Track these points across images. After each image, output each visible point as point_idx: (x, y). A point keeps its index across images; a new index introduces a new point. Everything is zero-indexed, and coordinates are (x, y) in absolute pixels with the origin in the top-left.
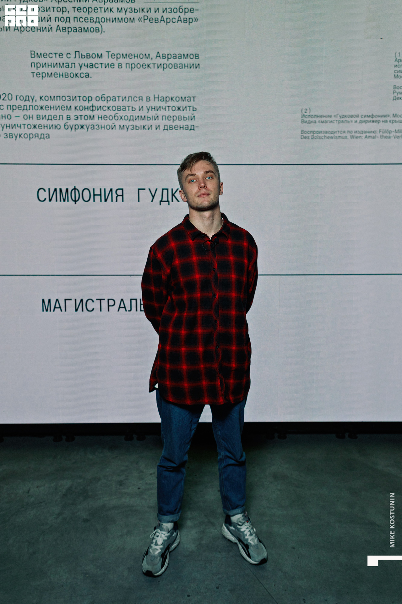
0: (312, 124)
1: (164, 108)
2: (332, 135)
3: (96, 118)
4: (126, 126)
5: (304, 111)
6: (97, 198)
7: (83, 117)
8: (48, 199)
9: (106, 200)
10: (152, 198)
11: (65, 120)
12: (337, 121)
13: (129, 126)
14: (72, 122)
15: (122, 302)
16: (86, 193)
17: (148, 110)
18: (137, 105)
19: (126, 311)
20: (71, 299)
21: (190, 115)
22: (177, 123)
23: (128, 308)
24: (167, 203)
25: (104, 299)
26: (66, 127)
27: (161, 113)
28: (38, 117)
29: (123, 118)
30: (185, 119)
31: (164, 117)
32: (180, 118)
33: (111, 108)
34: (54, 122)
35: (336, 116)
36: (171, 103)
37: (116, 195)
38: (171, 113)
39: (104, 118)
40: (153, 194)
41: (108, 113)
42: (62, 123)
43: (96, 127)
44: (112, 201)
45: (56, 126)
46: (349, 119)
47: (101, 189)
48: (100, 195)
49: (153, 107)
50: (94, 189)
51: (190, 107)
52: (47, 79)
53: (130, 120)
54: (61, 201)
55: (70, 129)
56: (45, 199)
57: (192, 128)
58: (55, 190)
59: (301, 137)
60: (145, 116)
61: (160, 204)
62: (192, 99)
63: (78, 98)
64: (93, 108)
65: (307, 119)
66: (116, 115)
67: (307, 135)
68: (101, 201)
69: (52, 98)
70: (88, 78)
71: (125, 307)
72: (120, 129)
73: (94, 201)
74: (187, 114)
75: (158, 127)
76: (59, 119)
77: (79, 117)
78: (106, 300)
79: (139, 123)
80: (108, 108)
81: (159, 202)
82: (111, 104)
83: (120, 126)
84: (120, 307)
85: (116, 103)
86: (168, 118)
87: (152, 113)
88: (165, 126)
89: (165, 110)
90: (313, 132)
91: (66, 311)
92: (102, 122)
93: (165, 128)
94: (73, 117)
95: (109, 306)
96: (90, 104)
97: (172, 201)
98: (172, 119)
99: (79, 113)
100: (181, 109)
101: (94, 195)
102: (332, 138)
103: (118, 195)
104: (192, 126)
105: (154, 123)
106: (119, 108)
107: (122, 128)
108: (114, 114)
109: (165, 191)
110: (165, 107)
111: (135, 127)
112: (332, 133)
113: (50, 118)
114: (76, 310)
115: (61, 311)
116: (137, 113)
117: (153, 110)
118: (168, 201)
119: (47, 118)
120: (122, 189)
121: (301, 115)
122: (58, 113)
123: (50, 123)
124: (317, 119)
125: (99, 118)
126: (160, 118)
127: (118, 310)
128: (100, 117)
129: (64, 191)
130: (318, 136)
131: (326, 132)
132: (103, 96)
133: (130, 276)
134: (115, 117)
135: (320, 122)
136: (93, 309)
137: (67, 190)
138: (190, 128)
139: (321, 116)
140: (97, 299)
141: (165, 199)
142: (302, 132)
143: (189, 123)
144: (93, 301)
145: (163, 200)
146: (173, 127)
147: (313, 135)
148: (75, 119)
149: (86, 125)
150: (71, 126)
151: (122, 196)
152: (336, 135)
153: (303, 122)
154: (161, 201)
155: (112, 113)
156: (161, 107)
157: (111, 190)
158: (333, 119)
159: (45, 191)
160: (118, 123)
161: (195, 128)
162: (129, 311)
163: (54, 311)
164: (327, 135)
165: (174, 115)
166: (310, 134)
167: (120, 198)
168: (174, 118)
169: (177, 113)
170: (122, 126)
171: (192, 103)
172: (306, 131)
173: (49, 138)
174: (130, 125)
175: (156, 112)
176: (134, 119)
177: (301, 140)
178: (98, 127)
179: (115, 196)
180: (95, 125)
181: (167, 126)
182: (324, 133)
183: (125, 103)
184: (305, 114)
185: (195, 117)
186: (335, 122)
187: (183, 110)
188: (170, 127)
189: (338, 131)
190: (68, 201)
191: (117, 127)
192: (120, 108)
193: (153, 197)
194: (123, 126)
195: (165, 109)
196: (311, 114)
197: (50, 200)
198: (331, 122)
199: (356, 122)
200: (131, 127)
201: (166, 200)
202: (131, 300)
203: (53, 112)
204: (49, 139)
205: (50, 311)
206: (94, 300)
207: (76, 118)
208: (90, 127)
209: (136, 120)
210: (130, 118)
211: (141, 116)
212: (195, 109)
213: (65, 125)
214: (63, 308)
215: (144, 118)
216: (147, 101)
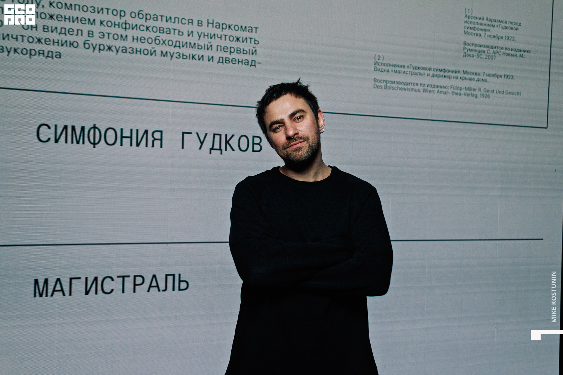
0: (385, 73)
1: (219, 36)
2: (405, 87)
3: (130, 38)
4: (170, 52)
5: (377, 58)
6: (126, 141)
7: (111, 36)
8: (53, 139)
9: (138, 145)
10: (200, 144)
11: (85, 37)
12: (410, 72)
13: (174, 53)
14: (95, 40)
15: (154, 279)
16: (111, 135)
17: (200, 37)
18: (185, 28)
19: (159, 290)
20: (79, 278)
21: (251, 48)
22: (235, 55)
23: (162, 286)
24: (220, 151)
25: (129, 276)
26: (87, 46)
27: (215, 42)
28: (46, 29)
29: (166, 42)
30: (245, 52)
31: (219, 48)
32: (238, 51)
33: (150, 29)
34: (69, 38)
35: (409, 67)
36: (228, 32)
37: (153, 139)
38: (229, 44)
39: (142, 40)
40: (202, 139)
41: (146, 34)
42: (80, 40)
43: (129, 50)
44: (147, 146)
45: (72, 43)
46: (422, 72)
47: (131, 130)
48: (131, 137)
49: (206, 34)
50: (122, 130)
51: (251, 38)
53: (175, 46)
54: (72, 142)
55: (91, 48)
56: (49, 139)
57: (253, 64)
58: (66, 127)
59: (374, 86)
60: (195, 44)
61: (210, 153)
62: (254, 30)
63: (105, 11)
64: (126, 26)
65: (381, 67)
66: (157, 38)
67: (380, 84)
68: (131, 145)
69: (67, 6)
71: (157, 286)
72: (161, 56)
73: (121, 145)
74: (247, 46)
75: (211, 59)
76: (77, 35)
77: (106, 35)
78: (132, 278)
79: (187, 51)
80: (147, 28)
81: (209, 150)
82: (151, 23)
83: (162, 52)
84: (150, 286)
85: (159, 24)
86: (224, 49)
87: (204, 41)
88: (220, 58)
89: (221, 39)
90: (386, 82)
91: (70, 294)
92: (138, 45)
93: (219, 60)
94: (96, 34)
95: (135, 285)
96: (123, 20)
97: (226, 150)
98: (229, 50)
99: (105, 30)
100: (241, 39)
101: (122, 137)
102: (405, 89)
103: (155, 139)
104: (253, 62)
105: (207, 54)
106: (161, 30)
107: (164, 54)
108: (155, 36)
109: (217, 138)
110: (221, 35)
111: (181, 56)
112: (405, 85)
113: (63, 32)
114: (87, 293)
115: (64, 295)
116: (185, 39)
117: (206, 37)
118: (220, 149)
119: (59, 32)
120: (161, 132)
121: (374, 62)
122: (76, 26)
123: (63, 38)
124: (391, 68)
125: (133, 39)
126: (214, 47)
127: (149, 291)
128: (135, 37)
129: (78, 131)
130: (391, 86)
131: (399, 83)
132: (141, 12)
133: (166, 244)
134: (155, 40)
135: (394, 71)
136: (112, 290)
137: (83, 129)
138: (250, 64)
139: (394, 66)
140: (119, 277)
141: (217, 146)
142: (375, 80)
143: (250, 58)
144: (113, 280)
145: (214, 148)
146: (230, 61)
147: (386, 85)
148: (100, 37)
149: (115, 46)
150: (94, 45)
151: (161, 140)
152: (410, 87)
153: (376, 70)
154: (212, 149)
155: (153, 35)
156: (216, 35)
157: (146, 132)
158: (406, 69)
159: (49, 128)
160: (159, 49)
161: (257, 65)
162: (163, 291)
163: (52, 295)
164: (401, 86)
165: (232, 46)
166: (383, 83)
167: (157, 143)
168: (231, 50)
169: (236, 45)
170: (164, 53)
171: (253, 35)
172: (379, 80)
173: (60, 57)
174: (176, 52)
175: (210, 40)
176: (181, 46)
177: (374, 89)
178: (132, 50)
179: (150, 139)
180: (128, 47)
181: (222, 58)
182: (397, 83)
183: (171, 25)
184: (379, 61)
185: (257, 51)
186: (408, 73)
187: (243, 42)
188: (226, 60)
189: (411, 83)
190: (83, 143)
191: (158, 53)
192: (163, 30)
193: (202, 143)
194: (167, 52)
195: (221, 37)
196: (384, 62)
197: (57, 141)
198: (404, 72)
199: (428, 75)
200: (175, 55)
201: (218, 148)
202: (167, 275)
203: (67, 25)
204: (59, 59)
205: (47, 296)
206: (115, 277)
207: (102, 35)
208: (121, 49)
209: (183, 46)
210: (176, 44)
211: (190, 43)
212: (257, 42)
213: (85, 44)
214: (66, 289)
215: (193, 46)
216: (198, 25)
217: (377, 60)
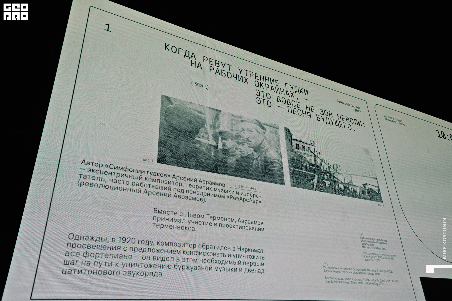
0: (330, 273)
3: (198, 261)
4: (219, 268)
5: (324, 264)
7: (188, 260)
11: (175, 262)
14: (180, 263)
17: (234, 257)
18: (226, 252)
21: (261, 262)
22: (253, 267)
26: (176, 267)
27: (243, 260)
28: (154, 258)
29: (217, 262)
30: (257, 264)
31: (245, 263)
32: (255, 264)
33: (209, 254)
34: (167, 263)
35: (341, 269)
36: (248, 253)
38: (249, 260)
39: (204, 261)
41: (206, 257)
42: (172, 263)
43: (198, 268)
45: (168, 266)
46: (348, 271)
49: (237, 255)
51: (260, 256)
52: (164, 229)
53: (222, 264)
55: (178, 269)
57: (263, 272)
59: (326, 281)
60: (232, 261)
62: (261, 251)
63: (186, 245)
64: (197, 253)
65: (327, 270)
66: (212, 259)
67: (329, 280)
69: (167, 244)
74: (259, 261)
75: (241, 270)
76: (171, 261)
77: (186, 260)
79: (228, 266)
80: (207, 254)
82: (209, 251)
85: (213, 251)
86: (247, 263)
87: (237, 260)
88: (245, 269)
90: (332, 278)
92: (203, 265)
93: (245, 271)
94: (181, 259)
96: (195, 250)
99: (185, 256)
100: (255, 257)
102: (341, 282)
105: (238, 267)
106: (214, 254)
107: (216, 269)
110: (245, 255)
111: (225, 269)
112: (341, 280)
113: (163, 260)
116: (227, 259)
117: (237, 257)
119: (161, 260)
121: (323, 267)
122: (170, 255)
123: (163, 263)
124: (332, 270)
126: (242, 263)
128: (201, 260)
130: (334, 281)
131: (338, 279)
132: (204, 245)
134: (211, 261)
135: (334, 271)
138: (261, 272)
139: (334, 268)
142: (326, 278)
143: (261, 268)
146: (251, 271)
147: (332, 280)
149: (191, 266)
150: (180, 267)
152: (344, 281)
153: (325, 271)
155: (210, 258)
156: (242, 255)
158: (339, 270)
160: (214, 265)
161: (265, 272)
164: (339, 281)
165: (251, 261)
168: (250, 264)
169: (253, 260)
170: (216, 268)
171: (261, 254)
172: (328, 278)
174: (222, 267)
175: (239, 259)
176: (225, 263)
177: (326, 283)
178: (200, 268)
180: (197, 266)
181: (247, 269)
183: (219, 251)
185: (264, 264)
186: (341, 272)
187: (256, 259)
188: (249, 271)
189: (344, 279)
191: (213, 269)
192: (215, 254)
195: (245, 257)
196: (328, 266)
198: (339, 272)
199: (351, 273)
200: (222, 269)
203: (166, 255)
204: (161, 277)
207: (184, 260)
208: (194, 268)
209: (226, 264)
210: (222, 262)
211: (230, 261)
212: (263, 258)
213: (175, 266)
215: (231, 263)
216: (233, 250)
217: (324, 265)
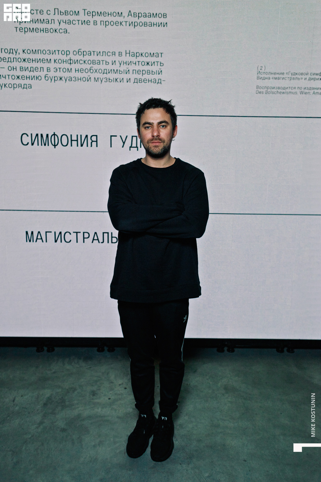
0: (266, 80)
1: (134, 63)
2: (284, 91)
3: (73, 70)
4: (100, 78)
5: (259, 68)
6: (74, 143)
7: (61, 70)
8: (30, 144)
9: (82, 145)
10: (123, 144)
11: (45, 72)
12: (288, 78)
13: (103, 79)
14: (52, 74)
15: (96, 235)
16: (64, 139)
17: (120, 64)
18: (110, 59)
19: (99, 242)
20: (51, 232)
21: (158, 70)
22: (146, 76)
23: (101, 240)
24: (136, 148)
25: (80, 232)
26: (47, 78)
27: (132, 67)
28: (21, 69)
29: (98, 71)
30: (153, 73)
31: (134, 71)
32: (149, 72)
33: (86, 62)
34: (36, 74)
35: (288, 74)
36: (140, 59)
37: (91, 141)
38: (141, 68)
39: (81, 70)
40: (124, 141)
41: (84, 66)
42: (42, 74)
43: (73, 79)
44: (87, 146)
45: (37, 77)
46: (300, 77)
47: (77, 135)
48: (77, 140)
49: (125, 62)
50: (71, 135)
51: (157, 62)
52: (29, 34)
53: (104, 73)
54: (42, 145)
55: (50, 80)
56: (28, 143)
57: (159, 82)
58: (37, 135)
59: (256, 92)
60: (117, 70)
61: (130, 150)
62: (160, 55)
63: (57, 52)
64: (70, 62)
65: (263, 76)
66: (91, 68)
67: (261, 90)
68: (78, 146)
69: (35, 52)
70: (66, 34)
71: (98, 239)
72: (95, 81)
73: (71, 146)
74: (155, 68)
75: (128, 80)
76: (40, 71)
77: (58, 69)
78: (82, 233)
79: (112, 76)
80: (84, 62)
81: (129, 148)
82: (87, 58)
83: (95, 78)
84: (94, 239)
85: (92, 58)
86: (138, 72)
87: (124, 67)
88: (135, 79)
89: (136, 65)
90: (267, 88)
91: (46, 242)
92: (79, 75)
93: (135, 81)
94: (52, 70)
95: (84, 238)
96: (68, 58)
97: (141, 147)
98: (141, 73)
99: (58, 66)
100: (150, 64)
101: (72, 140)
102: (283, 93)
103: (93, 141)
104: (160, 80)
105: (126, 76)
106: (93, 62)
107: (96, 80)
108: (90, 67)
109: (134, 139)
110: (136, 62)
111: (108, 80)
112: (283, 89)
113: (32, 70)
114: (56, 241)
115: (43, 241)
116: (110, 67)
117: (125, 64)
118: (137, 147)
119: (29, 70)
120: (96, 136)
121: (257, 72)
122: (39, 65)
123: (32, 74)
124: (271, 76)
125: (76, 71)
126: (131, 71)
127: (92, 242)
128: (77, 69)
129: (45, 137)
130: (271, 91)
131: (279, 88)
132: (80, 50)
133: (103, 213)
134: (90, 70)
135: (274, 78)
136: (70, 241)
137: (47, 135)
138: (157, 82)
139: (275, 74)
140: (74, 232)
142: (258, 87)
143: (157, 77)
144: (70, 234)
145: (132, 146)
146: (143, 81)
147: (267, 91)
148: (54, 72)
149: (64, 77)
150: (51, 78)
151: (97, 141)
152: (288, 90)
153: (258, 78)
154: (131, 147)
155: (88, 66)
156: (132, 62)
157: (87, 136)
158: (285, 76)
159: (28, 136)
160: (93, 76)
161: (162, 82)
162: (102, 243)
163: (36, 241)
164: (279, 91)
165: (143, 69)
166: (264, 90)
167: (94, 144)
168: (143, 72)
169: (146, 68)
170: (96, 79)
171: (159, 59)
172: (261, 87)
173: (31, 88)
174: (104, 77)
175: (127, 66)
176: (108, 73)
177: (256, 94)
178: (75, 79)
179: (90, 141)
180: (72, 77)
181: (137, 79)
182: (277, 88)
183: (100, 58)
184: (261, 71)
185: (162, 72)
186: (287, 79)
187: (152, 65)
188: (139, 81)
189: (289, 87)
190: (48, 145)
191: (92, 79)
192: (95, 62)
193: (124, 143)
194: (98, 78)
195: (135, 63)
196: (265, 71)
197: (33, 144)
198: (283, 78)
199: (305, 79)
200: (104, 80)
201: (135, 146)
202: (103, 233)
203: (34, 65)
204: (31, 89)
205: (33, 241)
206: (71, 233)
207: (55, 70)
208: (68, 79)
209: (109, 73)
210: (104, 72)
211: (114, 70)
212: (162, 65)
213: (45, 77)
214: (44, 239)
215: (116, 72)
216: (119, 56)
217: (259, 70)
